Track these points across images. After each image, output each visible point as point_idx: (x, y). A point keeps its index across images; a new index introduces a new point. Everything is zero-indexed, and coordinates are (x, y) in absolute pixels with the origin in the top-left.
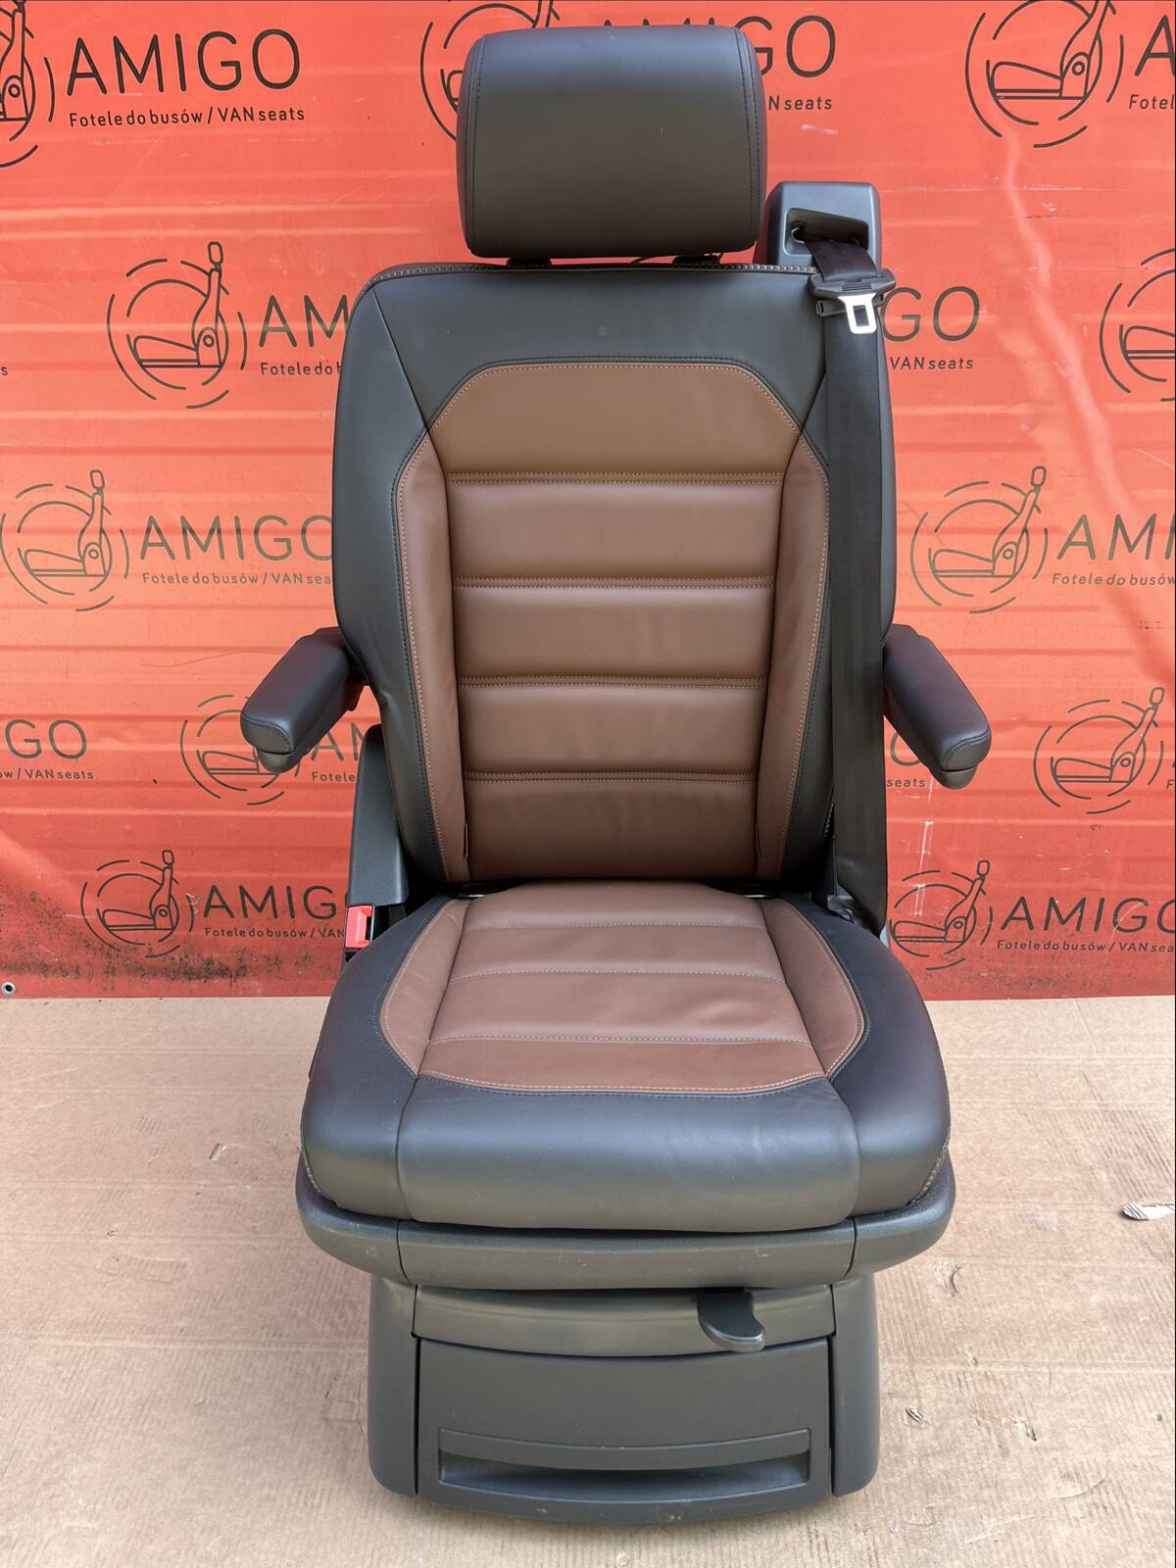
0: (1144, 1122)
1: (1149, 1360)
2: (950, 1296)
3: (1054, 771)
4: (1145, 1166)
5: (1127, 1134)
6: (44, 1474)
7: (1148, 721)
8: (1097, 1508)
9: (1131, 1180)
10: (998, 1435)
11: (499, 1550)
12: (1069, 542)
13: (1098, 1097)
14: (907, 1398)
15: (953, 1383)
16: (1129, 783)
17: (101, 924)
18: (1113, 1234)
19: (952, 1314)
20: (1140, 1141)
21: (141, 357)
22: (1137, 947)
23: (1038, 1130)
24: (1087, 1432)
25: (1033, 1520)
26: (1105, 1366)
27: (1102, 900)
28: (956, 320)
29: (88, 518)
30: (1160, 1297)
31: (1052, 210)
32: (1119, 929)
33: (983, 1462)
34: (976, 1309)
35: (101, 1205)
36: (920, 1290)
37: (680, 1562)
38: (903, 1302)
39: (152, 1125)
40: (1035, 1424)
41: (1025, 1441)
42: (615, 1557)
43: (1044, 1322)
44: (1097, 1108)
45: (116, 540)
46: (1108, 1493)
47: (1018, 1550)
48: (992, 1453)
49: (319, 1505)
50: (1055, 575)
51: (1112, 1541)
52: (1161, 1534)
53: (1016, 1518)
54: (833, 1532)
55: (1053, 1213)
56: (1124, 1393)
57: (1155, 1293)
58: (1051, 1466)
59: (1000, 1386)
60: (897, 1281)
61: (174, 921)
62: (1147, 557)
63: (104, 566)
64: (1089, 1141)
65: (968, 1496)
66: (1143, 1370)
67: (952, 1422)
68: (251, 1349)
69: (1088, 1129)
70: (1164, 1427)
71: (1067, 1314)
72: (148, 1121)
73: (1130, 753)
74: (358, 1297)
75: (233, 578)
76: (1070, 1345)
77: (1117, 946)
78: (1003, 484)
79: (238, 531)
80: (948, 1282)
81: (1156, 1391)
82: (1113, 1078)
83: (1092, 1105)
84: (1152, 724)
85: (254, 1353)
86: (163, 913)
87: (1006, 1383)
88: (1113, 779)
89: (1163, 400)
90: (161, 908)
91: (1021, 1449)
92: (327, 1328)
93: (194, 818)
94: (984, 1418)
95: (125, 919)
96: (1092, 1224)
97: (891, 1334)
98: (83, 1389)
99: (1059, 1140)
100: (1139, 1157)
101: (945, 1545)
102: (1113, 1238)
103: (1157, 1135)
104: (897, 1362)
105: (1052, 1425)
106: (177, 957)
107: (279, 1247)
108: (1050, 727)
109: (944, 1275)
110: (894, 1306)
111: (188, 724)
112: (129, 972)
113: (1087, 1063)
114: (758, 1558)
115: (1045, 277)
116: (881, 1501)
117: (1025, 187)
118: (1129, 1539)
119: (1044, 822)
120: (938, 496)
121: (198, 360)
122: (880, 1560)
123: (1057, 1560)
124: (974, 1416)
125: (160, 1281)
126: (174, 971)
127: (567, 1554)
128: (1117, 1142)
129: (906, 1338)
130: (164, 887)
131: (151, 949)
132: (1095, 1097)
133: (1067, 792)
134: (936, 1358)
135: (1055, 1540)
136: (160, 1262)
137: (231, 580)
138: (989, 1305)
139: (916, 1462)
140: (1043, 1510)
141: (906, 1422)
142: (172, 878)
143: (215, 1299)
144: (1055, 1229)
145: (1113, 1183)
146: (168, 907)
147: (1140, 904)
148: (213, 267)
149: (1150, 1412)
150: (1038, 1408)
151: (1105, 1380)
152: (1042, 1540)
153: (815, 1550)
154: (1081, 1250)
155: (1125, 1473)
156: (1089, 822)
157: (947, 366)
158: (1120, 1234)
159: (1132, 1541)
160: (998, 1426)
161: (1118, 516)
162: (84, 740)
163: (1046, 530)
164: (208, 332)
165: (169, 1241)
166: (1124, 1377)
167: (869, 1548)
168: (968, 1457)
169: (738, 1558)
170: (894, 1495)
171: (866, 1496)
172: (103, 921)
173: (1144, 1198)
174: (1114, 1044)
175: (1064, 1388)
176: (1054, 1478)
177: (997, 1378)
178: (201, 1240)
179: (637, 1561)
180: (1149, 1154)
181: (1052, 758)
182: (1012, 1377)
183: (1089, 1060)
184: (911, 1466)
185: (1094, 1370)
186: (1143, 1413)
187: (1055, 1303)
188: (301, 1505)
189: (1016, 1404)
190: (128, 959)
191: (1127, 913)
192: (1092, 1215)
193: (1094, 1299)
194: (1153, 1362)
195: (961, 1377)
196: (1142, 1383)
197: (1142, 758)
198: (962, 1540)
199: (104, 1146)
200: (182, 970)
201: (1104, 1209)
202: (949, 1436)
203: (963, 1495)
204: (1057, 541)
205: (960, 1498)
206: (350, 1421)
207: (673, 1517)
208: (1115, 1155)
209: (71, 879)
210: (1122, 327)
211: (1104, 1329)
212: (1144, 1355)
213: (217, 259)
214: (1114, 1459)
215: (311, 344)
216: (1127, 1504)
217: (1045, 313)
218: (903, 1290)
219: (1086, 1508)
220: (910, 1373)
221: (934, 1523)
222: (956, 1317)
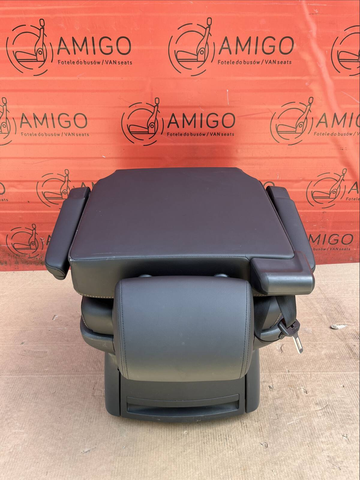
0: (337, 301)
1: (340, 369)
2: (281, 353)
3: (312, 195)
4: (337, 313)
5: (332, 304)
6: (5, 417)
7: (342, 179)
8: (326, 413)
9: (333, 318)
10: (296, 392)
11: (149, 432)
12: (320, 122)
13: (323, 294)
14: (269, 382)
15: (282, 378)
16: (335, 198)
17: (13, 248)
18: (328, 333)
19: (281, 358)
20: (336, 306)
21: (18, 59)
22: (335, 249)
23: (306, 304)
24: (323, 391)
25: (307, 417)
26: (327, 371)
27: (325, 235)
28: (286, 48)
29: (2, 114)
30: (342, 351)
31: (317, 12)
32: (330, 244)
33: (292, 400)
34: (288, 357)
35: (19, 335)
36: (272, 351)
37: (203, 433)
38: (267, 355)
39: (34, 310)
40: (307, 389)
41: (304, 394)
42: (184, 432)
43: (308, 359)
44: (323, 297)
45: (11, 121)
46: (329, 409)
47: (303, 426)
48: (294, 397)
49: (93, 421)
50: (315, 132)
51: (331, 422)
52: (345, 420)
53: (302, 417)
54: (248, 422)
55: (310, 328)
56: (333, 379)
57: (341, 350)
58: (312, 401)
59: (296, 378)
60: (265, 349)
61: (37, 246)
62: (343, 127)
63: (8, 130)
64: (321, 307)
65: (288, 410)
66: (338, 373)
67: (282, 389)
68: (69, 376)
69: (321, 303)
70: (345, 389)
71: (315, 357)
72: (32, 309)
73: (335, 189)
74: (102, 359)
75: (52, 134)
76: (316, 366)
77: (329, 249)
78: (300, 103)
79: (53, 118)
80: (280, 349)
81: (342, 378)
82: (328, 288)
83: (322, 296)
84: (343, 180)
85: (70, 377)
86: (33, 244)
87: (298, 377)
88: (330, 198)
89: (350, 75)
90: (32, 242)
91: (303, 396)
92: (93, 369)
93: (42, 213)
94: (291, 387)
95: (21, 246)
96: (322, 331)
97: (264, 364)
98: (17, 390)
99: (312, 307)
100: (335, 310)
101: (281, 425)
102: (328, 335)
103: (340, 304)
104: (265, 372)
105: (312, 389)
106: (38, 258)
107: (76, 346)
108: (312, 181)
109: (279, 347)
110: (264, 356)
111: (39, 183)
112: (23, 263)
113: (320, 284)
114: (226, 430)
115: (314, 34)
116: (262, 413)
117: (308, 4)
118: (335, 422)
119: (309, 211)
120: (280, 107)
121: (37, 59)
122: (263, 430)
123: (315, 429)
124: (289, 387)
125: (39, 357)
126: (38, 262)
127: (169, 432)
128: (329, 307)
129: (268, 366)
130: (33, 235)
131: (30, 256)
132: (322, 294)
133: (316, 202)
134: (277, 371)
135: (314, 423)
136: (39, 351)
137: (51, 135)
138: (292, 355)
139: (272, 401)
140: (310, 414)
141: (269, 389)
142: (35, 233)
143: (57, 362)
144: (311, 332)
145: (328, 319)
146: (35, 242)
147: (337, 236)
148: (41, 27)
149: (341, 385)
150: (307, 384)
151: (327, 376)
152: (310, 423)
153: (243, 427)
154: (319, 338)
155: (334, 403)
156: (322, 211)
157: (283, 63)
158: (330, 333)
159: (337, 422)
160: (296, 390)
161: (335, 114)
162: (4, 188)
163: (313, 118)
164: (40, 50)
165: (41, 345)
166: (332, 375)
167: (259, 427)
168: (287, 399)
169: (220, 431)
170: (266, 411)
171: (258, 411)
172: (14, 247)
173: (337, 322)
174: (328, 278)
175: (315, 378)
176: (313, 405)
177: (295, 376)
178: (51, 344)
179: (190, 433)
180: (338, 310)
181: (312, 191)
182: (300, 376)
183: (321, 283)
184: (271, 402)
185: (323, 373)
186: (339, 385)
187: (312, 354)
188: (87, 421)
189: (301, 383)
190: (23, 259)
191: (333, 238)
192: (322, 328)
193: (323, 353)
194: (341, 370)
195: (285, 376)
196: (338, 376)
197: (339, 191)
198: (287, 423)
199: (19, 317)
200: (40, 262)
201: (325, 326)
202: (281, 393)
203: (286, 410)
204: (316, 122)
205: (285, 411)
206: (101, 396)
207: (198, 420)
208: (328, 311)
209: (3, 234)
210: (338, 51)
211: (326, 361)
212: (338, 368)
213: (42, 24)
214: (331, 399)
215: (75, 54)
216: (335, 412)
217: (314, 46)
218: (267, 352)
219: (323, 413)
220: (270, 376)
221: (278, 418)
222: (283, 359)
